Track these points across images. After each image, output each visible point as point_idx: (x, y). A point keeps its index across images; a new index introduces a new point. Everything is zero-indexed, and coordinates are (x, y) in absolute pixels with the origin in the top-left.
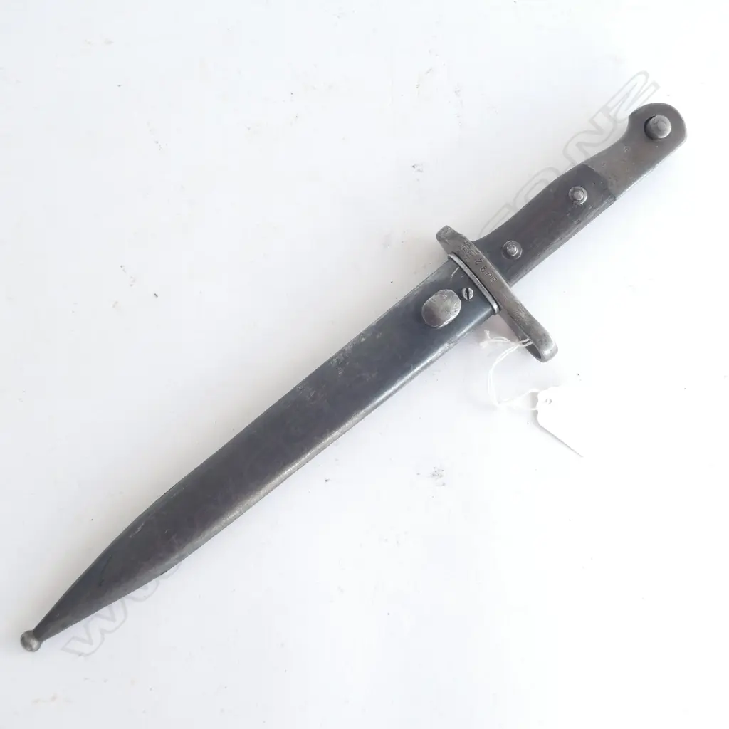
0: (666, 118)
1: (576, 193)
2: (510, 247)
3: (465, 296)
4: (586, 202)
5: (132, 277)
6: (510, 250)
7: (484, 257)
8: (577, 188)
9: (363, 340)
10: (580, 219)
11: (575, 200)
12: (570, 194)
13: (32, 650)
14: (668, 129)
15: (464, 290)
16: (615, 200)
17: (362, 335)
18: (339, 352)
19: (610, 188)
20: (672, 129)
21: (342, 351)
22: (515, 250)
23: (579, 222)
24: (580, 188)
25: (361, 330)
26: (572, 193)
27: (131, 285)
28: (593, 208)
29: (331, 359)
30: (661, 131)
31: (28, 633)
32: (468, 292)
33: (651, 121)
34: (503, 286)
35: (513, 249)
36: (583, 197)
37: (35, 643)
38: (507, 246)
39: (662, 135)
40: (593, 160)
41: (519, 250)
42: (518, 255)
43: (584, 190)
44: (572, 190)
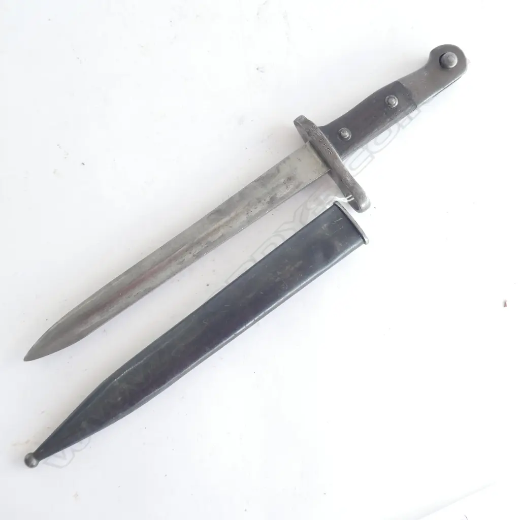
0: (454, 54)
1: (390, 99)
2: (343, 132)
4: (397, 106)
6: (343, 134)
7: (325, 137)
8: (392, 96)
10: (392, 118)
11: (389, 104)
12: (386, 100)
14: (455, 61)
16: (416, 107)
19: (413, 98)
20: (458, 62)
22: (347, 134)
23: (391, 120)
26: (388, 99)
28: (401, 111)
30: (451, 63)
33: (444, 55)
34: (337, 158)
35: (345, 133)
36: (395, 102)
38: (341, 131)
39: (451, 65)
40: (404, 79)
41: (350, 134)
42: (348, 138)
43: (396, 98)
44: (388, 97)
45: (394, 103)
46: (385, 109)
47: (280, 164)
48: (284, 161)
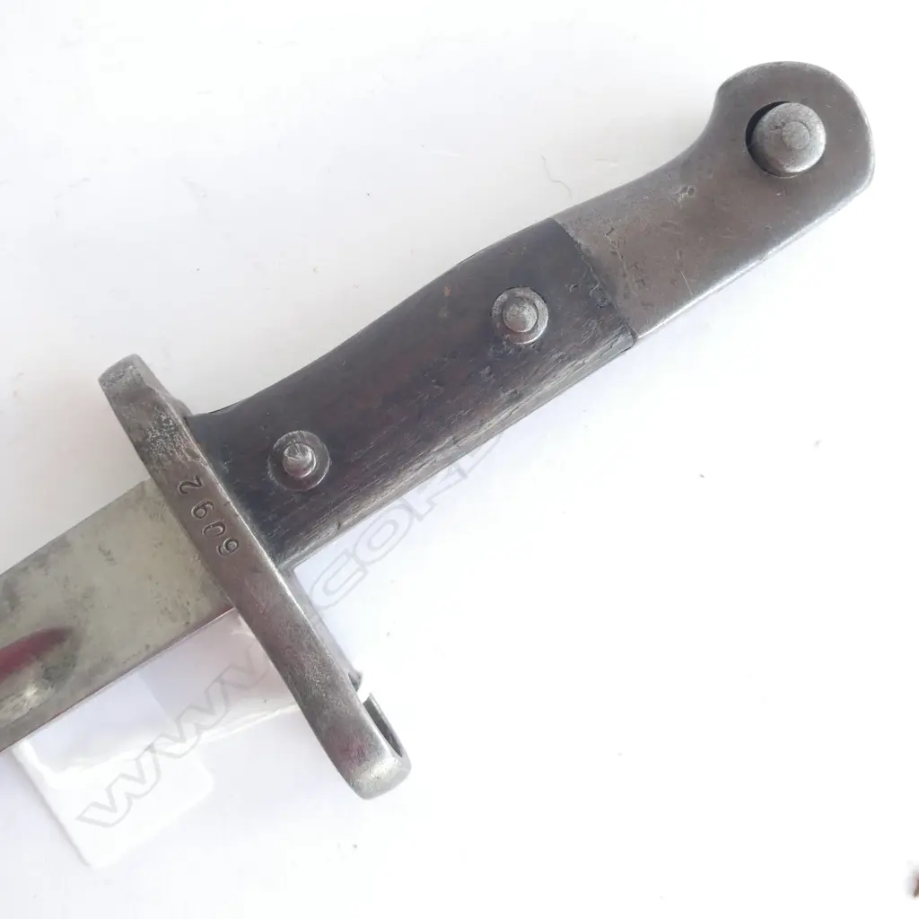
0: (811, 112)
1: (514, 309)
2: (293, 453)
4: (541, 340)
6: (291, 459)
7: (210, 470)
8: (520, 292)
10: (520, 388)
11: (507, 330)
12: (496, 311)
14: (815, 141)
16: (635, 339)
19: (620, 302)
20: (829, 138)
22: (307, 457)
23: (517, 397)
24: (529, 293)
26: (504, 306)
28: (563, 361)
30: (791, 151)
33: (766, 118)
34: (257, 568)
35: (299, 456)
36: (533, 319)
38: (282, 447)
39: (795, 163)
40: (580, 213)
41: (322, 464)
42: (315, 477)
43: (539, 303)
44: (504, 297)
45: (530, 325)
46: (491, 352)
47: (25, 569)
48: (40, 559)
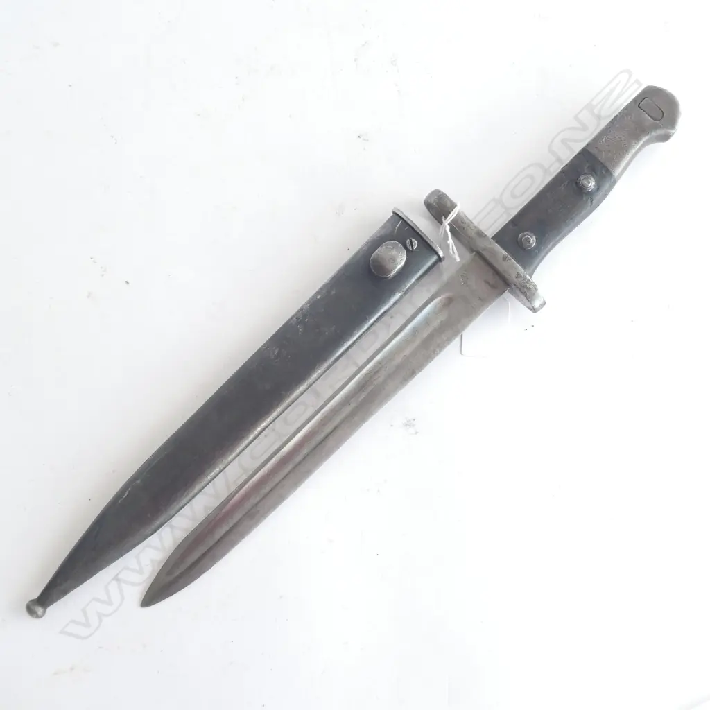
3: (409, 246)
5: (101, 268)
9: (319, 297)
13: (38, 617)
15: (408, 241)
17: (318, 293)
18: (298, 311)
21: (301, 309)
25: (317, 289)
27: (103, 275)
29: (292, 318)
31: (32, 601)
32: (411, 242)
37: (40, 610)
